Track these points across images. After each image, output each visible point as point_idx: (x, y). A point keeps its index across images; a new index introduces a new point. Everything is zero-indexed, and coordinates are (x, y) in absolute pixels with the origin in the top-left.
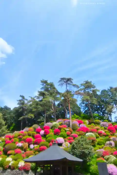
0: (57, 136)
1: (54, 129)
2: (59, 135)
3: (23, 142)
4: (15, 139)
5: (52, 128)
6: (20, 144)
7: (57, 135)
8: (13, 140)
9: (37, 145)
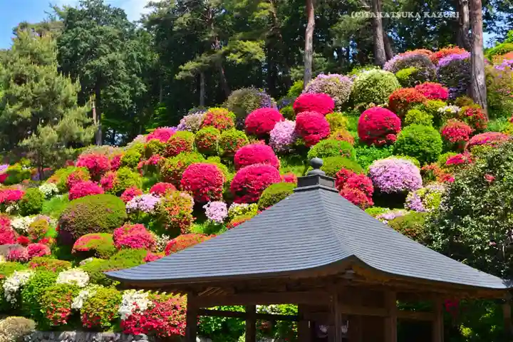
0: (375, 151)
1: (362, 109)
2: (390, 143)
3: (165, 187)
4: (124, 170)
5: (347, 106)
6: (148, 201)
7: (380, 147)
8: (112, 177)
9: (245, 206)
